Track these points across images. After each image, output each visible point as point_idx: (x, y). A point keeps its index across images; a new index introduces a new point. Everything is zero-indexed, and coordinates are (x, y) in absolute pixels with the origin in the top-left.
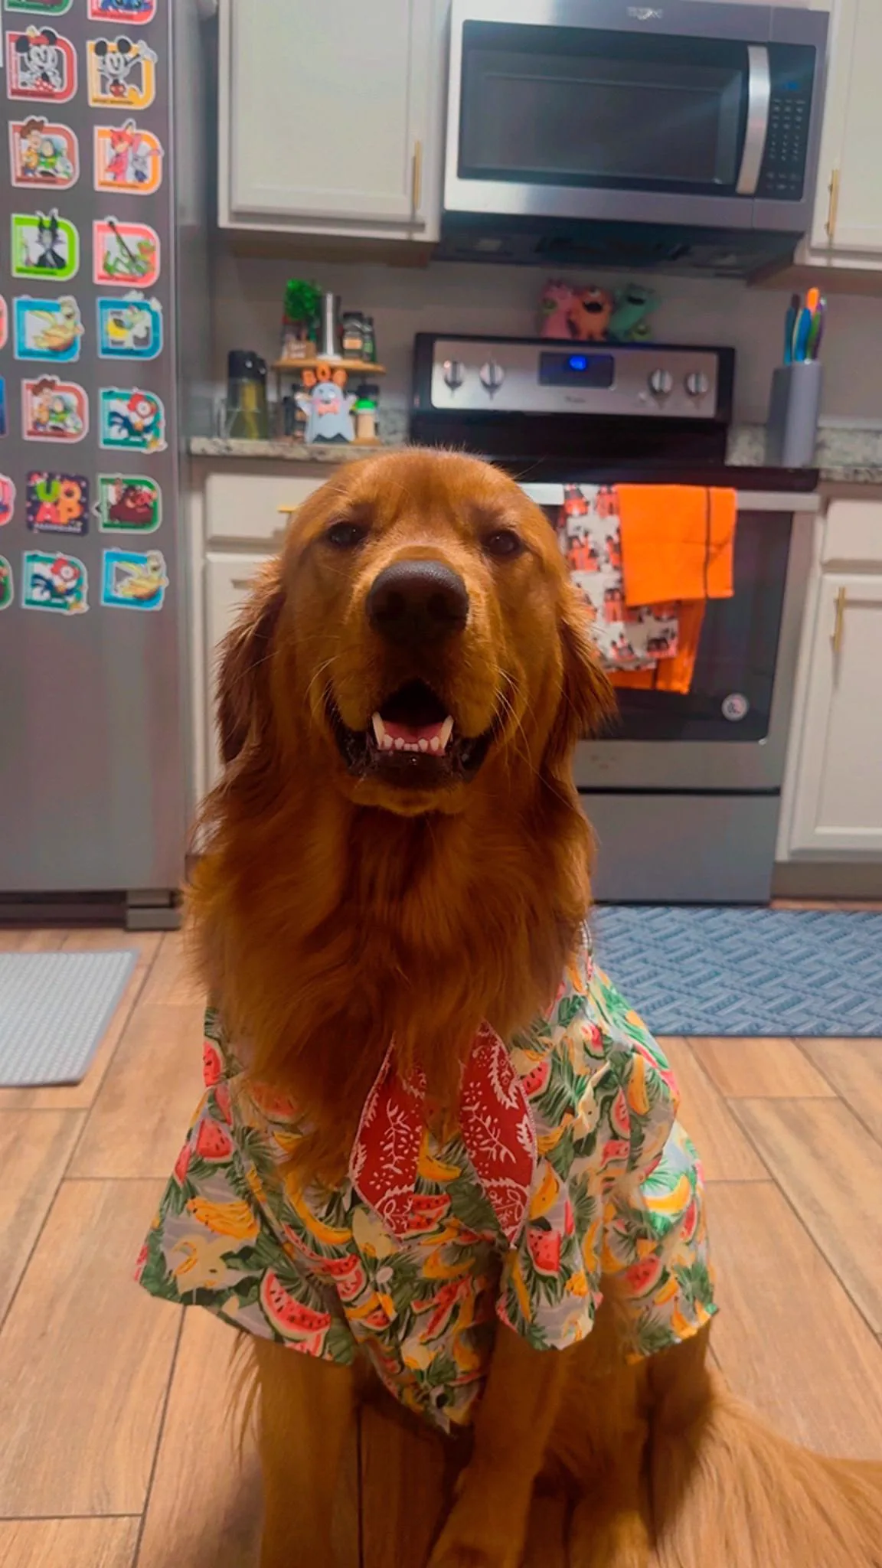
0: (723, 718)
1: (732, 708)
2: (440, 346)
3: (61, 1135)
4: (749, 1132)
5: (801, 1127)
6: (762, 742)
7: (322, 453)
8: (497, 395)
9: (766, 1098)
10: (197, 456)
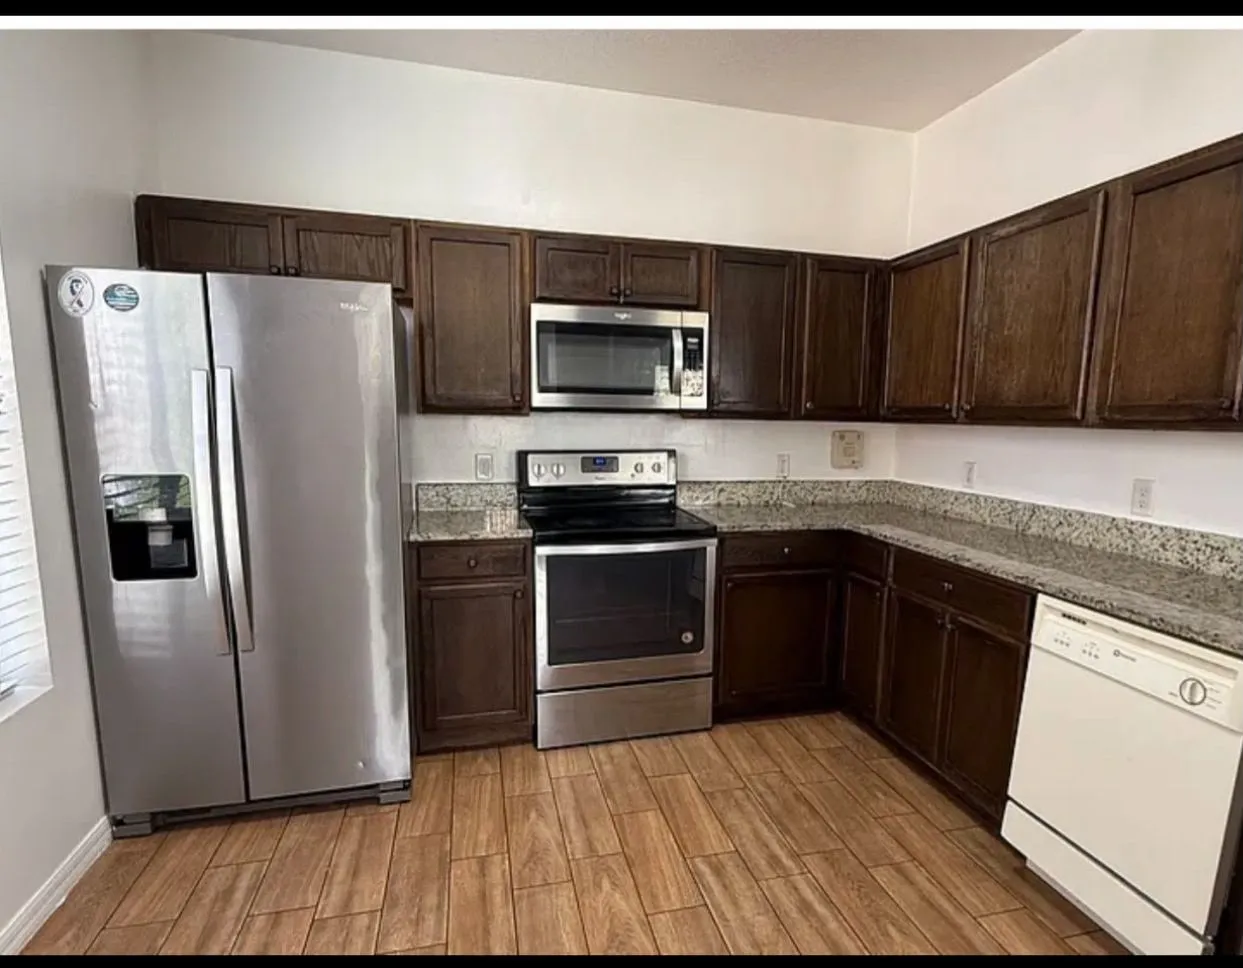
0: (682, 642)
1: (686, 638)
2: (530, 457)
3: (369, 928)
4: (695, 876)
5: (718, 871)
6: (702, 652)
7: (476, 535)
8: (561, 479)
9: (703, 856)
10: (413, 543)
